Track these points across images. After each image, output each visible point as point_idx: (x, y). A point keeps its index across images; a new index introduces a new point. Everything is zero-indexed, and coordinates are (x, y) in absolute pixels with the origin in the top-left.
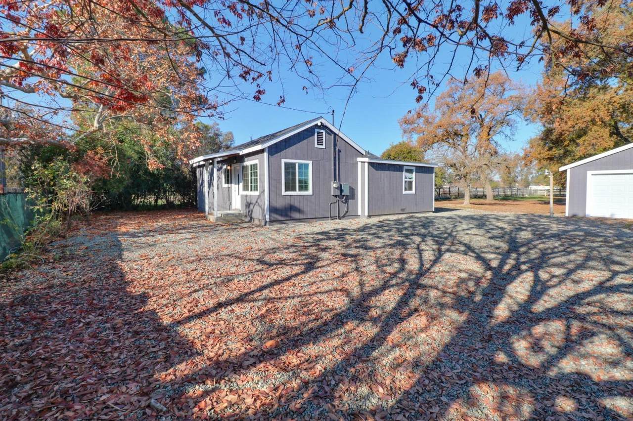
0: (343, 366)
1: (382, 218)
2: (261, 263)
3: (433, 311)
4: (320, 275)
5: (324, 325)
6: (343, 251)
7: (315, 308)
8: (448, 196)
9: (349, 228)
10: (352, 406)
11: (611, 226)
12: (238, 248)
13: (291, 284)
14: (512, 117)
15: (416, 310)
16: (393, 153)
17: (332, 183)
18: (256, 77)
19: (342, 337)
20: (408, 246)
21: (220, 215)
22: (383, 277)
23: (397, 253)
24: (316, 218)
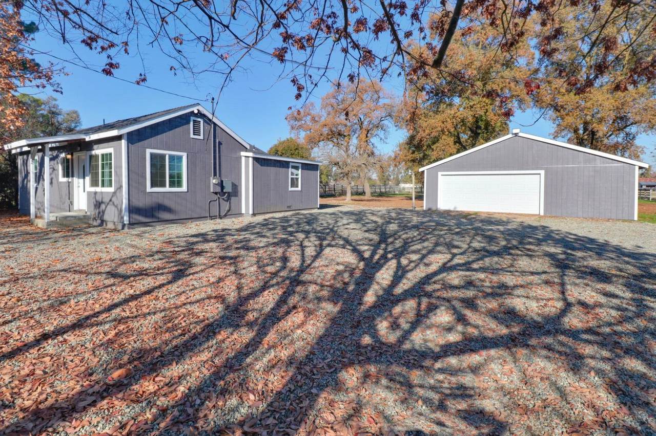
0: (211, 381)
1: (267, 216)
2: (113, 277)
3: (310, 306)
4: (191, 283)
5: (192, 340)
6: (222, 254)
7: (182, 321)
8: (333, 193)
9: (230, 228)
10: (218, 422)
11: (454, 217)
12: (79, 260)
13: (152, 298)
14: (386, 122)
15: (295, 307)
16: (280, 149)
17: (211, 178)
18: (106, 46)
19: (212, 350)
20: (292, 244)
21: (54, 219)
22: (263, 277)
23: (280, 251)
24: (192, 218)
